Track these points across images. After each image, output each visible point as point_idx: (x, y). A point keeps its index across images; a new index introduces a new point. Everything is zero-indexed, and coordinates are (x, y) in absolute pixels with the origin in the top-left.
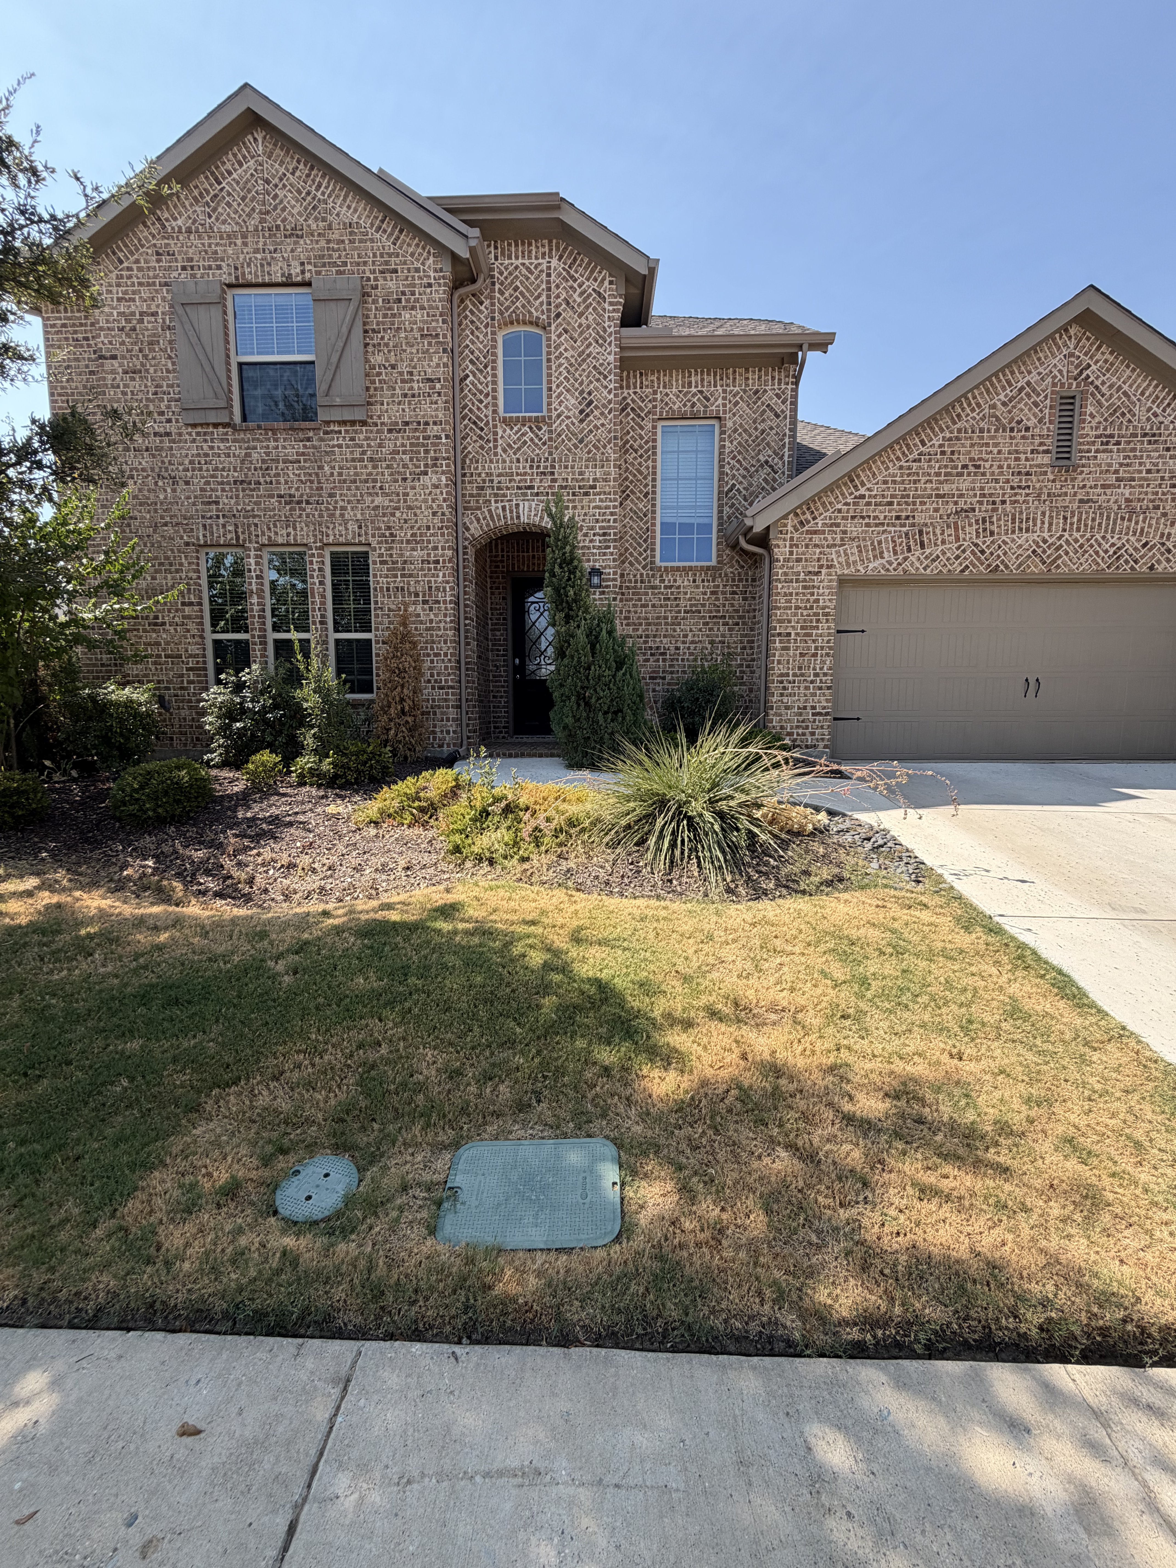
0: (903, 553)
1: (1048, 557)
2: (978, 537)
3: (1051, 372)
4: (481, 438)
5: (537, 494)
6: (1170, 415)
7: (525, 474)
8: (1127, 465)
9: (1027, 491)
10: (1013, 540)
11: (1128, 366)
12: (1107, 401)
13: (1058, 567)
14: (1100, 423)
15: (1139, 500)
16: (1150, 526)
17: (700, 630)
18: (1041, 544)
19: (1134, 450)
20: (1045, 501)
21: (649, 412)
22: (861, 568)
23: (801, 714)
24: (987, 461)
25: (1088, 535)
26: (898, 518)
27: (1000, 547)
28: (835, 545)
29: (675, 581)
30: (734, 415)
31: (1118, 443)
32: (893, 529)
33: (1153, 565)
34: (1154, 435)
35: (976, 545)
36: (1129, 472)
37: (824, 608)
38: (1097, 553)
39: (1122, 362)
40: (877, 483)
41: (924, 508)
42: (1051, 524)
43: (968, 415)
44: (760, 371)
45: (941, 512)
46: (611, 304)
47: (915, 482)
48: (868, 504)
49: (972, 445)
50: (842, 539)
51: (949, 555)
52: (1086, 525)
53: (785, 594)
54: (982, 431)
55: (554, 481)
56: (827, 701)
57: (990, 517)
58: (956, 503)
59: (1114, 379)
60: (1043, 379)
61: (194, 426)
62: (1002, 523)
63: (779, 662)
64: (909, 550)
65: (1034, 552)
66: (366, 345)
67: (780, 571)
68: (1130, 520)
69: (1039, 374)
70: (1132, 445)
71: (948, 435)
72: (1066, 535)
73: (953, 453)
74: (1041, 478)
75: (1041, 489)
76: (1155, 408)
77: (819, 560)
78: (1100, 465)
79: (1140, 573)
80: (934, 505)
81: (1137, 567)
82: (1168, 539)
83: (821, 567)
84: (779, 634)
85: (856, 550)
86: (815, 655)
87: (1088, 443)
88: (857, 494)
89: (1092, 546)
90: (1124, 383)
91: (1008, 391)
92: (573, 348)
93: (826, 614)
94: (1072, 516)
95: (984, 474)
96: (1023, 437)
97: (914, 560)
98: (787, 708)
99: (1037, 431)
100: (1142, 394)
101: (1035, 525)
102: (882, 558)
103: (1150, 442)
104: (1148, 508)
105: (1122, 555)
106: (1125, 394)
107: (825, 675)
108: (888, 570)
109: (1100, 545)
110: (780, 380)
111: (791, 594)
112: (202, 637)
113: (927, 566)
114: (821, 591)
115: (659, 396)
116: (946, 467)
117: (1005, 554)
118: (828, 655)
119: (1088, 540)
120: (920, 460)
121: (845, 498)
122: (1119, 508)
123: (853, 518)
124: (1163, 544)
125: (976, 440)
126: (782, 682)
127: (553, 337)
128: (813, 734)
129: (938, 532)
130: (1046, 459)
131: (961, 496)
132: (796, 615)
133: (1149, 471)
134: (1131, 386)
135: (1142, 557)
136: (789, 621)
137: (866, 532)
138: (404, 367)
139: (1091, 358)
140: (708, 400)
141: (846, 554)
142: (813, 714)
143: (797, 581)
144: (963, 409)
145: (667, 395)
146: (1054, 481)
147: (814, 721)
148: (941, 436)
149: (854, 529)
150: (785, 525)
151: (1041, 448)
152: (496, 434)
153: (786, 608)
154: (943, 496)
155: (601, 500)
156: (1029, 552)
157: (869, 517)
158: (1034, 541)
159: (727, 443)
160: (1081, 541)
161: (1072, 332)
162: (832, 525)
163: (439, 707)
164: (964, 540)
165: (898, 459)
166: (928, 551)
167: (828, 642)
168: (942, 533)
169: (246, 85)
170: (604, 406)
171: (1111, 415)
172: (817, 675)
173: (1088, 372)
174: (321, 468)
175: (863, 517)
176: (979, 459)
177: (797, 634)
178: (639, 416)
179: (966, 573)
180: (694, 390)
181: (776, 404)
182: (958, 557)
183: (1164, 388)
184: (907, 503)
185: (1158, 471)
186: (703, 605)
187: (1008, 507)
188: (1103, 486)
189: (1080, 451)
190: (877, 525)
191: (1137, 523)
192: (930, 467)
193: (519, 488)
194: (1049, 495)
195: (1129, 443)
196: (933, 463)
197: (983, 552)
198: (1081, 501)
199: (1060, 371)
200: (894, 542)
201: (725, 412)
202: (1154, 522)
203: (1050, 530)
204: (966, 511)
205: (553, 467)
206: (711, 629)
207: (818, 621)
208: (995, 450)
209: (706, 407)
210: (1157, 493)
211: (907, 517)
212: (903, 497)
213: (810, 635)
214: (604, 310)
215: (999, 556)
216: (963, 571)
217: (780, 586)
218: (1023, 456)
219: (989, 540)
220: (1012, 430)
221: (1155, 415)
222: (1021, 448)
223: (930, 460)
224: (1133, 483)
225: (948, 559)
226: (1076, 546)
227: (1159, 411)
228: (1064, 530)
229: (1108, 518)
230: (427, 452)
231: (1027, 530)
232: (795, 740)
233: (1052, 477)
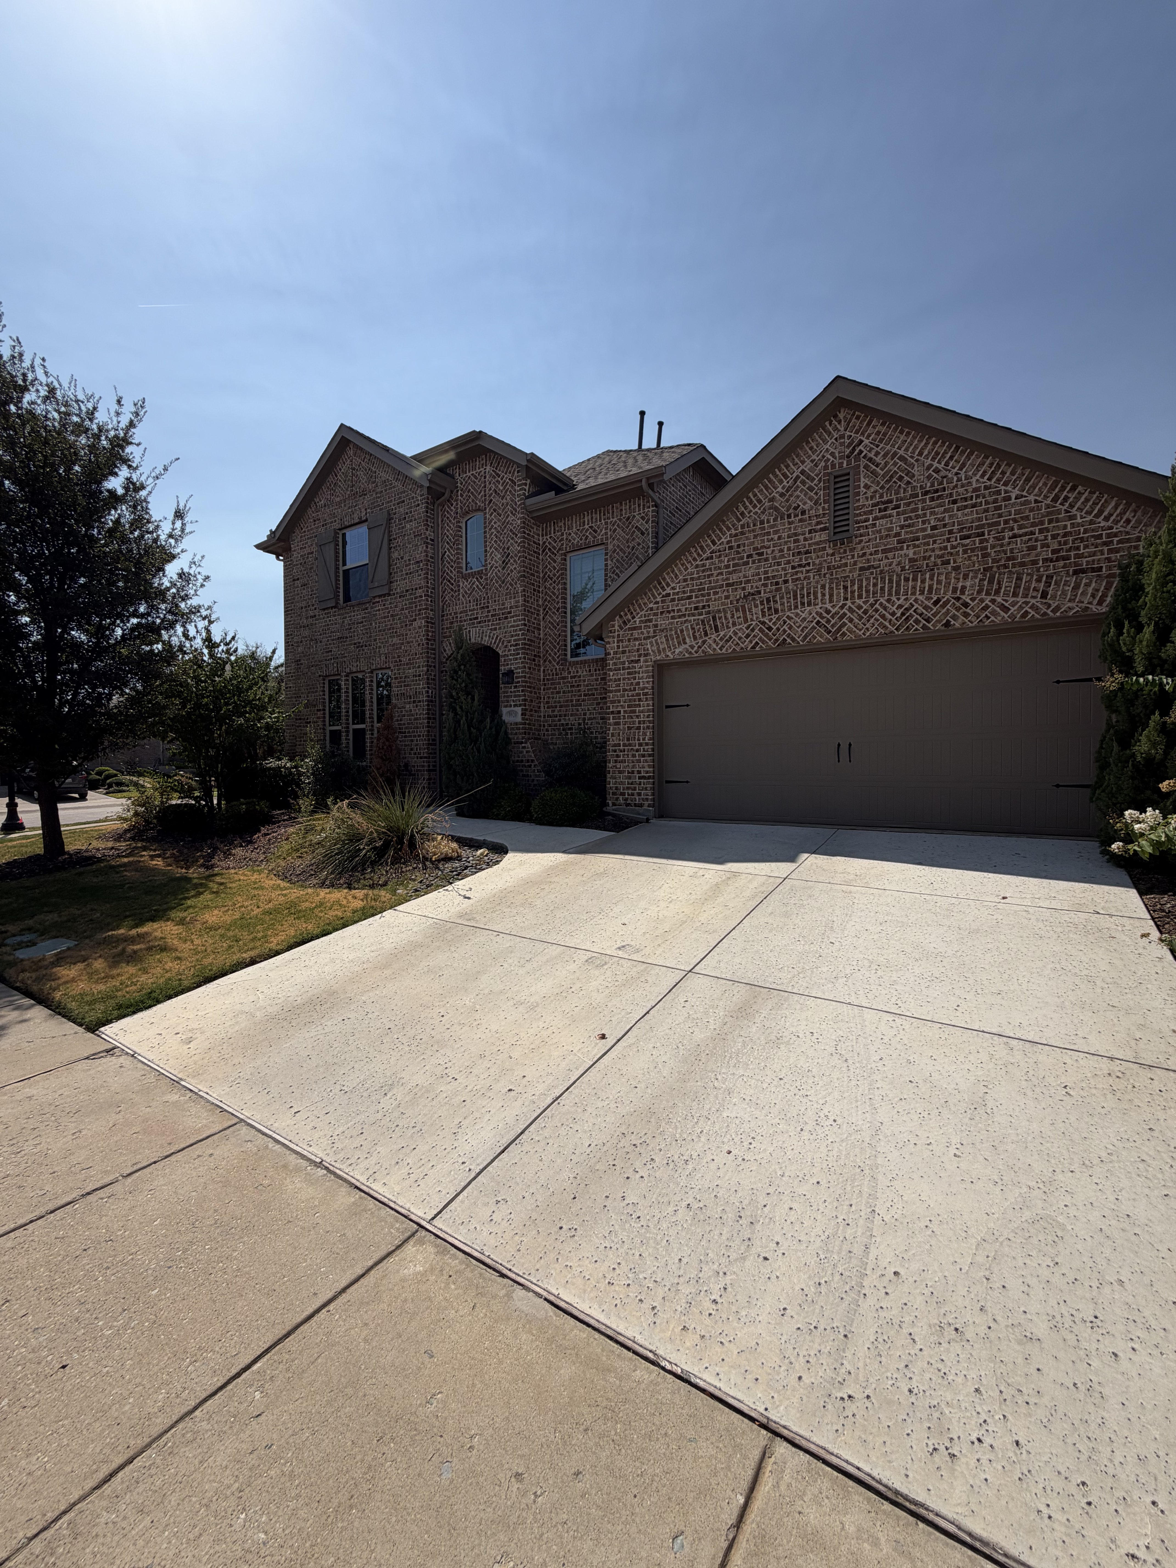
0: (701, 637)
1: (833, 626)
2: (764, 615)
3: (823, 457)
4: (452, 590)
5: (480, 622)
6: (953, 468)
7: (474, 610)
8: (909, 526)
9: (808, 568)
10: (797, 615)
11: (901, 432)
12: (882, 469)
13: (844, 634)
14: (876, 492)
15: (925, 558)
16: (939, 582)
17: (594, 709)
18: (825, 615)
19: (915, 510)
20: (825, 574)
21: (560, 549)
22: (669, 654)
23: (630, 778)
24: (769, 547)
25: (872, 600)
26: (696, 608)
27: (785, 623)
28: (649, 637)
29: (577, 672)
30: (614, 539)
31: (897, 507)
32: (692, 618)
33: (948, 622)
34: (937, 491)
35: (763, 623)
36: (911, 532)
37: (643, 689)
38: (883, 617)
39: (895, 430)
40: (679, 582)
41: (717, 596)
42: (831, 596)
43: (751, 511)
44: (630, 502)
45: (731, 598)
46: (519, 486)
47: (709, 576)
48: (673, 600)
49: (755, 537)
50: (655, 632)
51: (740, 634)
52: (867, 591)
53: (615, 680)
54: (762, 522)
55: (489, 612)
56: (649, 766)
57: (774, 597)
58: (744, 589)
59: (888, 447)
60: (816, 465)
61: (324, 609)
62: (785, 600)
63: (613, 735)
64: (706, 634)
65: (818, 623)
66: (390, 548)
67: (611, 662)
68: (915, 579)
69: (812, 461)
70: (913, 506)
71: (733, 532)
72: (849, 603)
73: (739, 546)
74: (820, 553)
75: (820, 564)
76: (935, 464)
77: (638, 650)
78: (880, 531)
79: (935, 631)
80: (726, 593)
81: (930, 625)
82: (963, 593)
83: (640, 656)
84: (612, 713)
85: (664, 640)
86: (638, 728)
87: (865, 513)
88: (664, 593)
89: (877, 610)
90: (899, 448)
91: (785, 483)
92: (499, 520)
93: (646, 694)
94: (853, 584)
95: (766, 560)
96: (801, 521)
97: (711, 642)
98: (620, 772)
99: (813, 512)
100: (920, 454)
101: (816, 598)
102: (685, 643)
103: (932, 499)
104: (935, 564)
105: (911, 616)
106: (902, 458)
107: (647, 744)
108: (690, 653)
109: (885, 608)
110: (644, 505)
111: (620, 680)
112: (324, 729)
113: (723, 646)
114: (641, 675)
115: (565, 536)
116: (733, 559)
117: (790, 628)
118: (648, 727)
119: (872, 605)
120: (712, 558)
121: (655, 598)
122: (903, 569)
123: (662, 613)
124: (958, 599)
125: (758, 532)
126: (615, 751)
127: (488, 516)
128: (639, 794)
129: (729, 615)
130: (824, 536)
131: (748, 582)
132: (623, 696)
133: (934, 528)
134: (907, 450)
135: (934, 615)
136: (619, 702)
137: (672, 623)
138: (406, 558)
139: (863, 434)
140: (595, 531)
141: (657, 644)
142: (640, 778)
143: (624, 669)
144: (746, 508)
145: (570, 534)
146: (833, 555)
147: (640, 784)
148: (728, 534)
149: (662, 622)
150: (613, 626)
151: (819, 527)
152: (459, 586)
153: (616, 691)
154: (732, 584)
155: (514, 621)
156: (814, 623)
157: (674, 610)
158: (817, 613)
159: (609, 562)
160: (865, 607)
161: (841, 416)
162: (646, 621)
163: (420, 771)
164: (752, 620)
165: (695, 560)
166: (722, 633)
167: (648, 716)
168: (733, 617)
169: (342, 425)
170: (516, 555)
171: (888, 481)
172: (640, 745)
173: (861, 447)
174: (371, 624)
175: (669, 612)
176: (762, 547)
177: (625, 712)
178: (553, 553)
179: (757, 649)
180: (586, 527)
181: (642, 524)
182: (747, 636)
183: (943, 443)
184: (703, 595)
185: (945, 526)
186: (596, 689)
187: (791, 585)
188: (884, 551)
189: (857, 522)
190: (680, 617)
191: (923, 581)
192: (720, 562)
193: (471, 620)
194: (829, 568)
195: (909, 504)
196: (722, 558)
197: (770, 629)
198: (861, 569)
199: (832, 454)
200: (693, 629)
201: (607, 539)
202: (943, 577)
203: (831, 601)
204: (753, 594)
205: (488, 602)
206: (602, 708)
207: (640, 700)
208: (776, 537)
209: (595, 537)
210: (946, 548)
211: (704, 607)
212: (699, 590)
213: (634, 712)
214: (515, 490)
215: (785, 631)
216: (753, 647)
217: (611, 674)
218: (801, 538)
219: (774, 617)
220: (789, 516)
221: (937, 471)
222: (799, 530)
223: (720, 556)
224: (917, 543)
225: (740, 638)
226: (860, 613)
227: (940, 467)
228: (846, 599)
229: (891, 581)
230: (416, 606)
231: (809, 604)
232: (626, 799)
233: (831, 551)
